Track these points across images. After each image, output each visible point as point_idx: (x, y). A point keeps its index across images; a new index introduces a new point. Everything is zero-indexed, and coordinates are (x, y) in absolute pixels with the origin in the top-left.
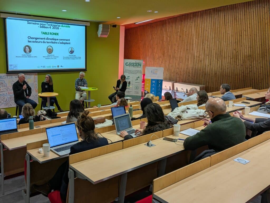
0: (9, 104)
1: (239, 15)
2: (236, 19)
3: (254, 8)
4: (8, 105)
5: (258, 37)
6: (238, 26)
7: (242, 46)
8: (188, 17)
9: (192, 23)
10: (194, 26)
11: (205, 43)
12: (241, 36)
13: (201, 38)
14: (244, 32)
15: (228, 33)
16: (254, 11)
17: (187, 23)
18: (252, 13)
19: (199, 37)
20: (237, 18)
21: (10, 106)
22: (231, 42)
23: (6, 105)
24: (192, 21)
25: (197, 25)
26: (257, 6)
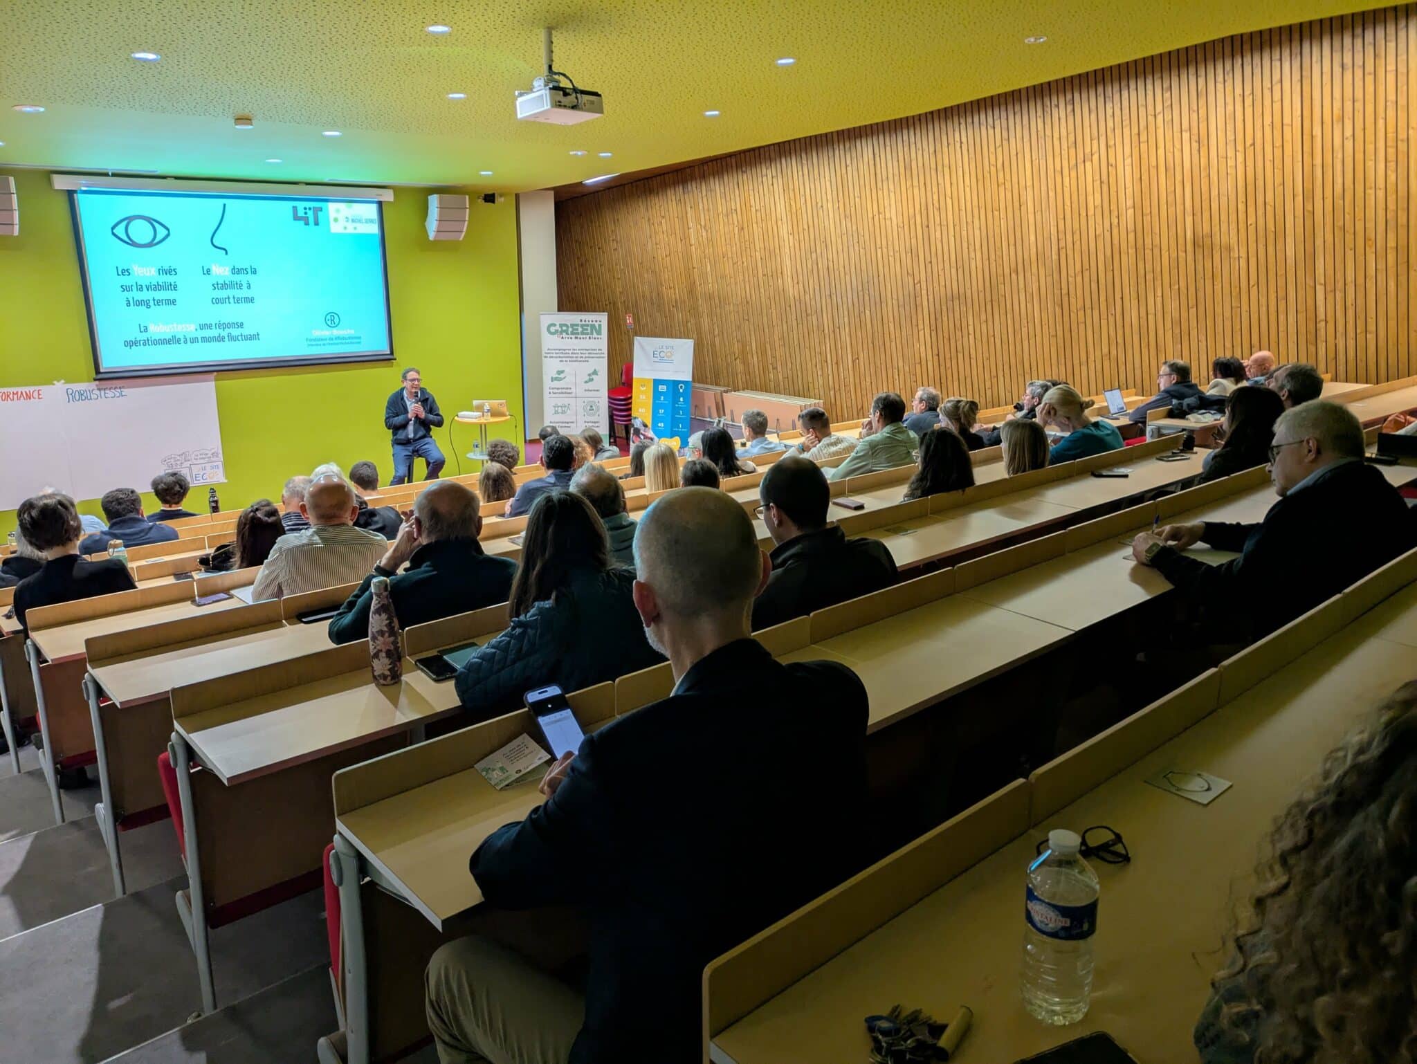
1: (920, 153)
2: (908, 167)
3: (963, 126)
5: (977, 232)
6: (916, 191)
7: (931, 262)
8: (762, 156)
9: (775, 180)
10: (781, 191)
11: (819, 251)
12: (928, 226)
13: (806, 232)
14: (937, 213)
15: (888, 216)
16: (964, 140)
17: (760, 179)
18: (958, 145)
19: (801, 229)
20: (914, 163)
22: (897, 248)
24: (774, 174)
25: (791, 187)
26: (971, 121)
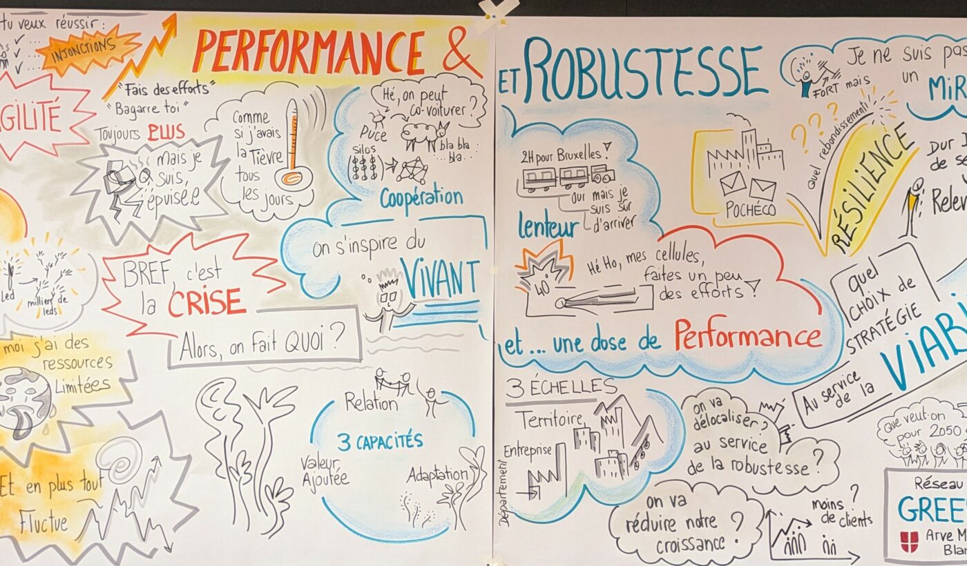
0: (680, 515)
4: (669, 524)
21: (688, 544)
23: (632, 525)
